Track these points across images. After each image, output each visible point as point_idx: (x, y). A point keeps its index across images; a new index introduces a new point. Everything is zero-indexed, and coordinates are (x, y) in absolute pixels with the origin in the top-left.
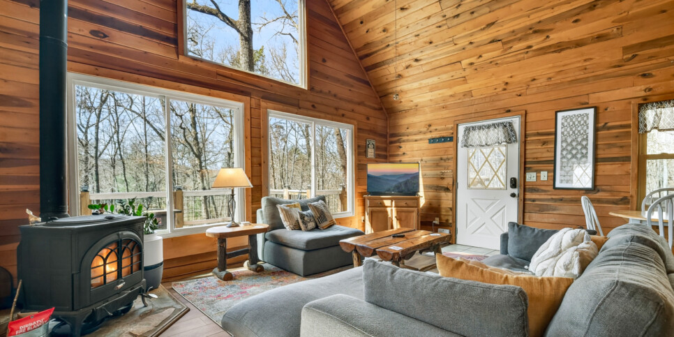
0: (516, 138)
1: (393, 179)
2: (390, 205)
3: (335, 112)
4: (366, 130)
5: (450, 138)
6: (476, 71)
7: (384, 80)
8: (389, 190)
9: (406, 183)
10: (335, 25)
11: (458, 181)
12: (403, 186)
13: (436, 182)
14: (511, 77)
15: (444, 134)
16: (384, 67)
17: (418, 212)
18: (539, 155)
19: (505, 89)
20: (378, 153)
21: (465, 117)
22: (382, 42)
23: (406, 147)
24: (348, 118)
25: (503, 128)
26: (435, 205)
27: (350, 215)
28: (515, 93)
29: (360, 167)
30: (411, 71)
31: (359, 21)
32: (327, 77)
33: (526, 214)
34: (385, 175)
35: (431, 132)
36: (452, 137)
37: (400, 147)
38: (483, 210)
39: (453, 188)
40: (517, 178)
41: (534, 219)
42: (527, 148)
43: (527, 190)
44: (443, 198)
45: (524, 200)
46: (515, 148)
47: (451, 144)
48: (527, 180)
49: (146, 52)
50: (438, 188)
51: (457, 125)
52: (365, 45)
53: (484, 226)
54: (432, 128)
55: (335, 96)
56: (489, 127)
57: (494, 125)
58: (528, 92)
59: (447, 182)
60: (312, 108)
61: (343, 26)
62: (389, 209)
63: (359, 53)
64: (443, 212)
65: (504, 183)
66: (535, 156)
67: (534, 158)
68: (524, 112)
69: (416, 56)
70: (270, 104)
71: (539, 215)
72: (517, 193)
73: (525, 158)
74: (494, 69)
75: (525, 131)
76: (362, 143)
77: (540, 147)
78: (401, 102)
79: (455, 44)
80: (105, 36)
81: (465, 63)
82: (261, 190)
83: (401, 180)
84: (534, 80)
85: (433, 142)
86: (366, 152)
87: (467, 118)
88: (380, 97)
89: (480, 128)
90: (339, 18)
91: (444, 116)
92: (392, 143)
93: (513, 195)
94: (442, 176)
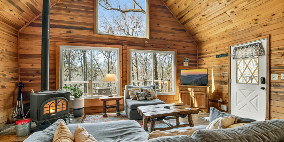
0: (264, 52)
1: (194, 77)
2: (191, 90)
3: (164, 46)
4: (183, 53)
5: (226, 54)
6: (236, 16)
7: (192, 28)
8: (192, 83)
9: (200, 79)
10: (165, 7)
11: (232, 79)
12: (199, 81)
13: (219, 79)
14: (258, 15)
15: (224, 52)
16: (189, 22)
17: (206, 95)
18: (279, 63)
19: (256, 23)
20: (190, 64)
21: (234, 42)
22: (185, 10)
23: (205, 60)
24: (172, 48)
25: (255, 47)
26: (220, 91)
27: (174, 94)
28: (262, 25)
29: (178, 71)
30: (203, 21)
31: (174, 3)
32: (160, 32)
33: (271, 101)
34: (189, 75)
35: (217, 51)
36: (228, 54)
37: (203, 60)
38: (245, 97)
39: (228, 82)
40: (265, 77)
41: (276, 105)
42: (272, 58)
43: (272, 85)
44: (224, 88)
45: (270, 91)
46: (264, 59)
47: (228, 57)
48: (272, 79)
49: (83, 35)
50: (221, 82)
51: (231, 47)
52: (179, 13)
53: (246, 106)
54: (218, 49)
55: (164, 39)
56: (247, 47)
57: (250, 45)
58: (272, 22)
59: (226, 79)
60: (152, 46)
61: (169, 7)
62: (190, 92)
63: (177, 17)
64: (224, 96)
65: (258, 80)
66: (276, 63)
67: (276, 65)
68: (269, 36)
69: (203, 14)
70: (131, 47)
71: (280, 102)
72: (265, 87)
73: (270, 65)
74: (246, 13)
75: (270, 48)
76: (181, 59)
77: (280, 57)
78: (202, 37)
79: (220, 4)
80: (71, 32)
81: (228, 13)
82: (127, 82)
83: (197, 78)
84: (274, 15)
85: (218, 57)
86: (183, 64)
87: (236, 42)
88: (192, 36)
89: (242, 48)
90: (166, 4)
91: (224, 43)
92: (199, 58)
93: (263, 88)
94: (223, 76)
